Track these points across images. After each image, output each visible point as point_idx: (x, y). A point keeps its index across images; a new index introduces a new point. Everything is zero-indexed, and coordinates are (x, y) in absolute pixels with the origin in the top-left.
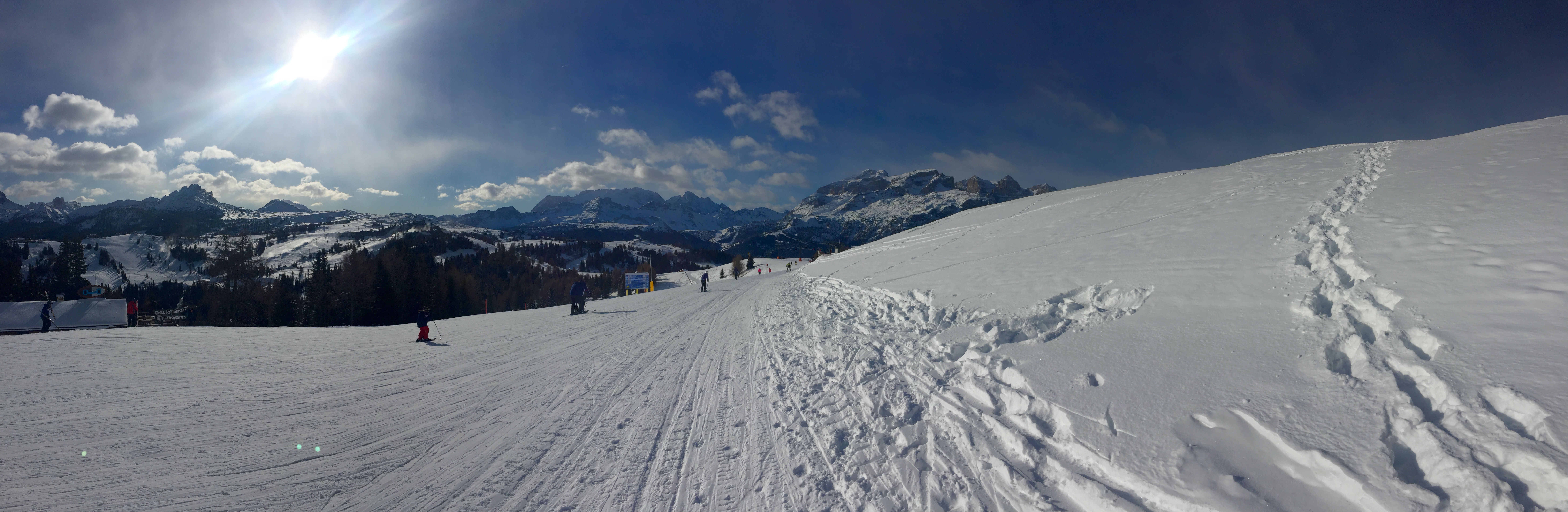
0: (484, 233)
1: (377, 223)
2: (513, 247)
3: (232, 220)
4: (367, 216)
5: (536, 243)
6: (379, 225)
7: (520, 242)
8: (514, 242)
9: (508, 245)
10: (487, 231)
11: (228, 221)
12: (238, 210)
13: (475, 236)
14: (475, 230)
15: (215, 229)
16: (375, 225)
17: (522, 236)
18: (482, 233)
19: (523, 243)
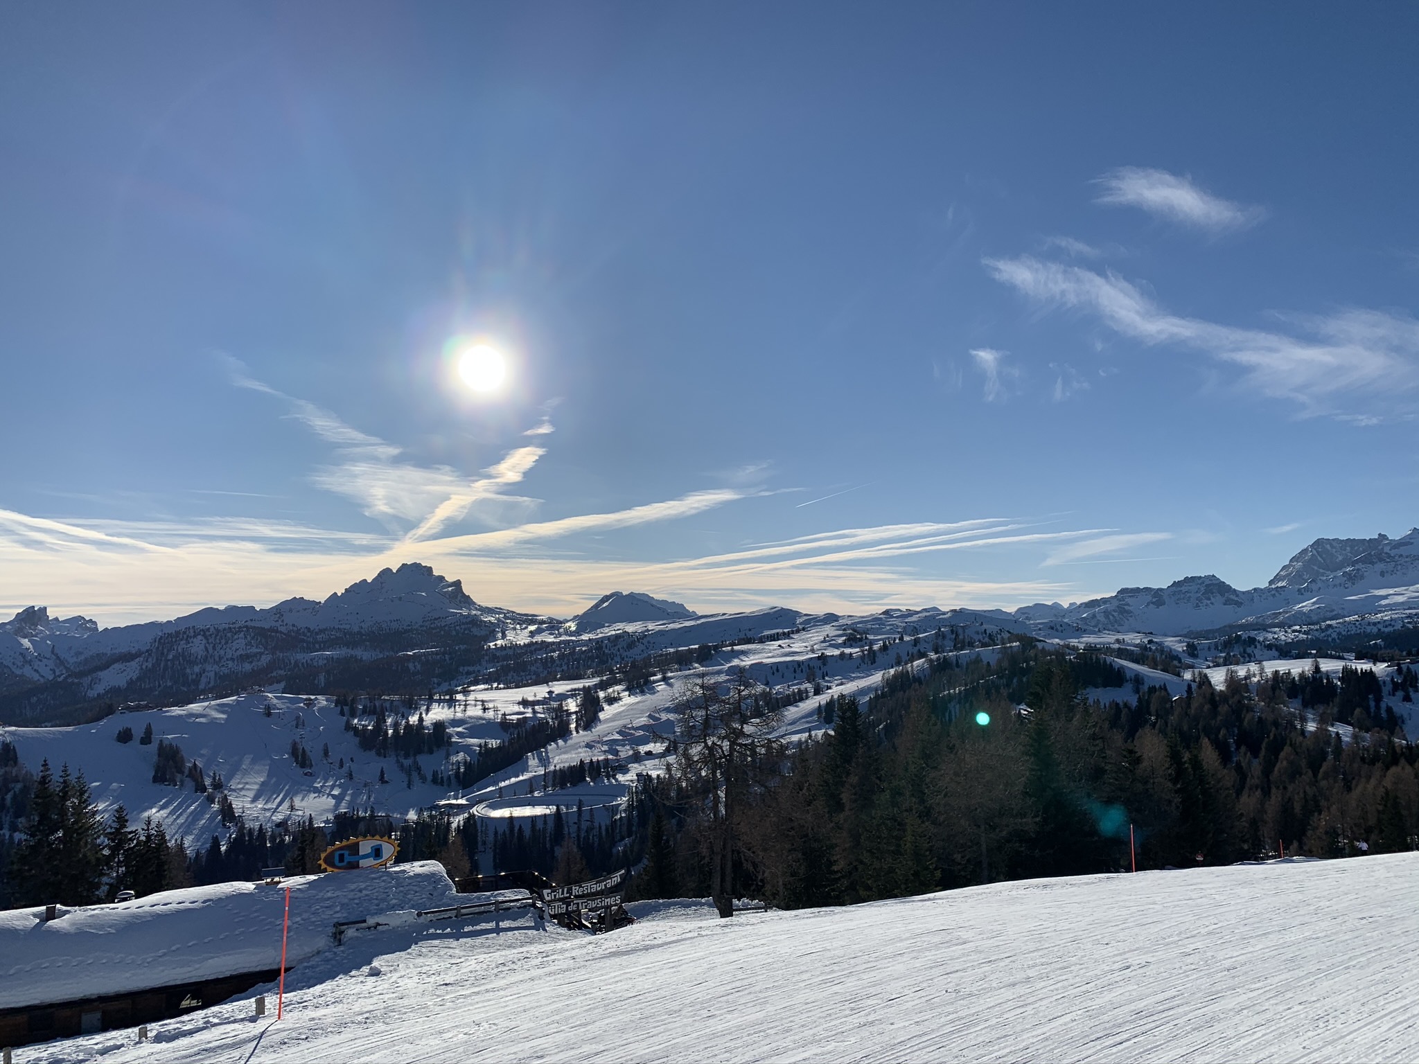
0: (1143, 648)
1: (855, 633)
2: (1234, 684)
3: (515, 647)
4: (830, 618)
5: (1297, 668)
6: (861, 640)
7: (1254, 667)
8: (1233, 667)
9: (1218, 678)
10: (1150, 642)
11: (503, 648)
12: (528, 620)
13: (1122, 653)
14: (1118, 641)
15: (471, 669)
16: (851, 641)
17: (1249, 650)
18: (1136, 646)
19: (1262, 670)
